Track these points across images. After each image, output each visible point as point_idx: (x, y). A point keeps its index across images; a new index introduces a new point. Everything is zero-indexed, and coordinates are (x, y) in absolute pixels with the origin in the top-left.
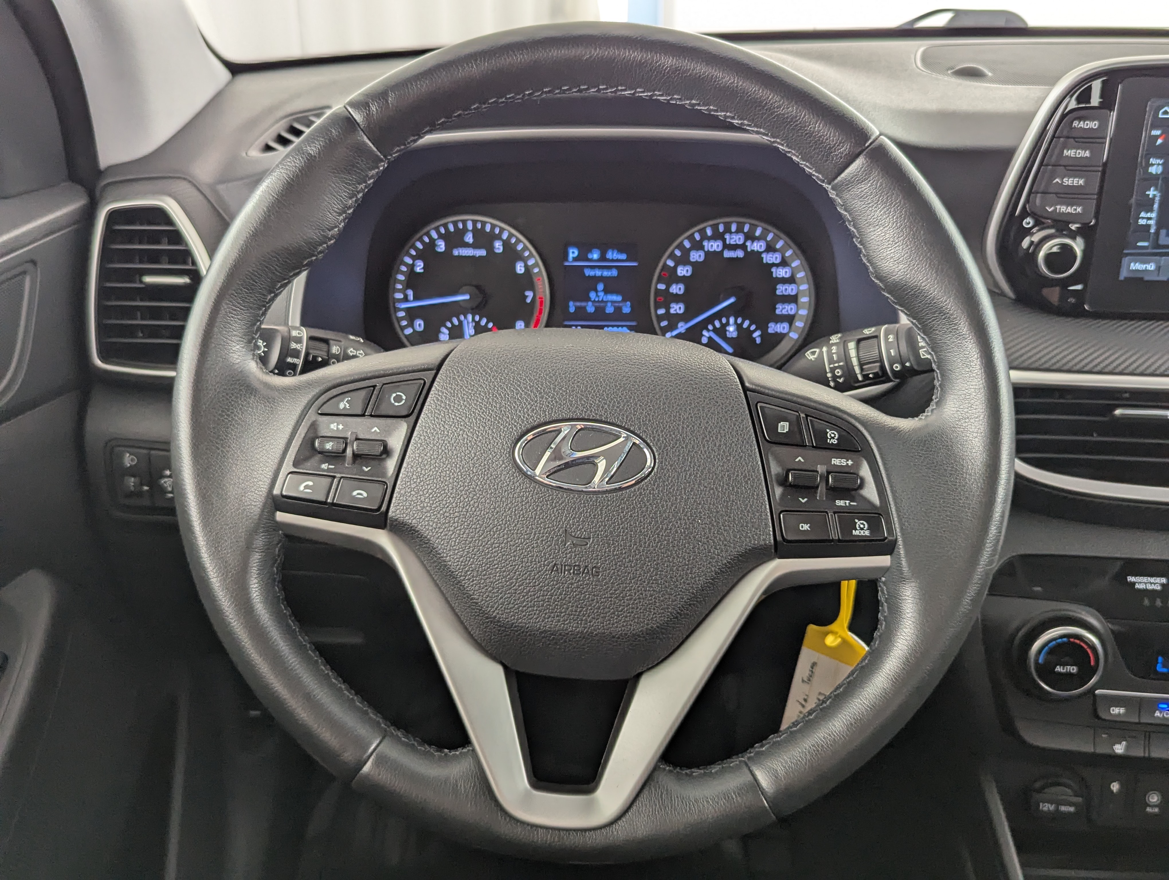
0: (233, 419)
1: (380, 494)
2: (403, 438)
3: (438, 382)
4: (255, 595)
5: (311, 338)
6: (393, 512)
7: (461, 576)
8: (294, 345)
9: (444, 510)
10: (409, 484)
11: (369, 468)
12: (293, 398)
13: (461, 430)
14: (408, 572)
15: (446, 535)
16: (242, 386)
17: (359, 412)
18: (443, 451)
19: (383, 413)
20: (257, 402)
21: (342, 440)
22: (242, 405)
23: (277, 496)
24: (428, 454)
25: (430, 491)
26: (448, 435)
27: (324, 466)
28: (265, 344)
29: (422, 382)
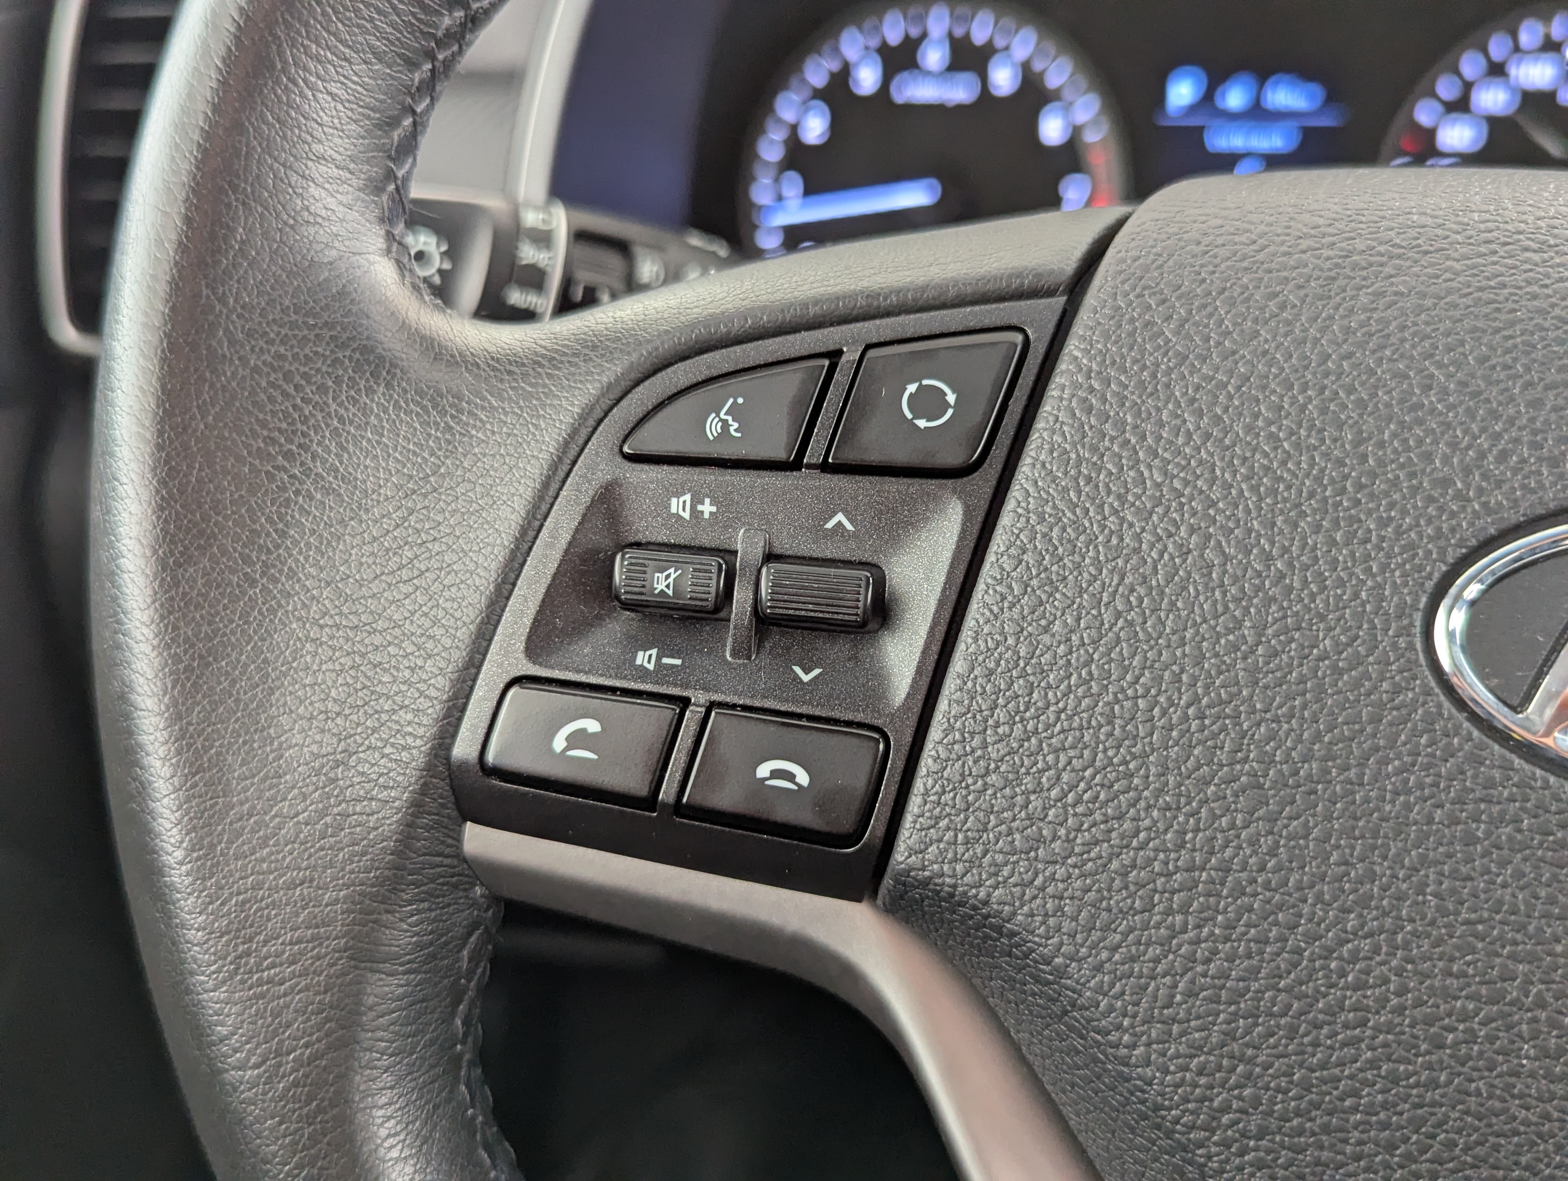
0: (307, 472)
1: (860, 781)
2: (946, 556)
3: (1083, 338)
4: (383, 1132)
5: (581, 236)
6: (912, 852)
7: (1192, 1127)
8: (528, 254)
9: (1126, 858)
10: (977, 741)
11: (817, 672)
12: (528, 396)
13: (1192, 530)
14: (950, 1071)
15: (1133, 959)
16: (344, 346)
17: (779, 451)
18: (1118, 615)
19: (874, 457)
20: (397, 405)
21: (713, 562)
22: (341, 420)
23: (463, 765)
24: (1057, 627)
25: (1065, 777)
26: (1137, 551)
27: (645, 659)
28: (444, 248)
29: (1019, 338)
